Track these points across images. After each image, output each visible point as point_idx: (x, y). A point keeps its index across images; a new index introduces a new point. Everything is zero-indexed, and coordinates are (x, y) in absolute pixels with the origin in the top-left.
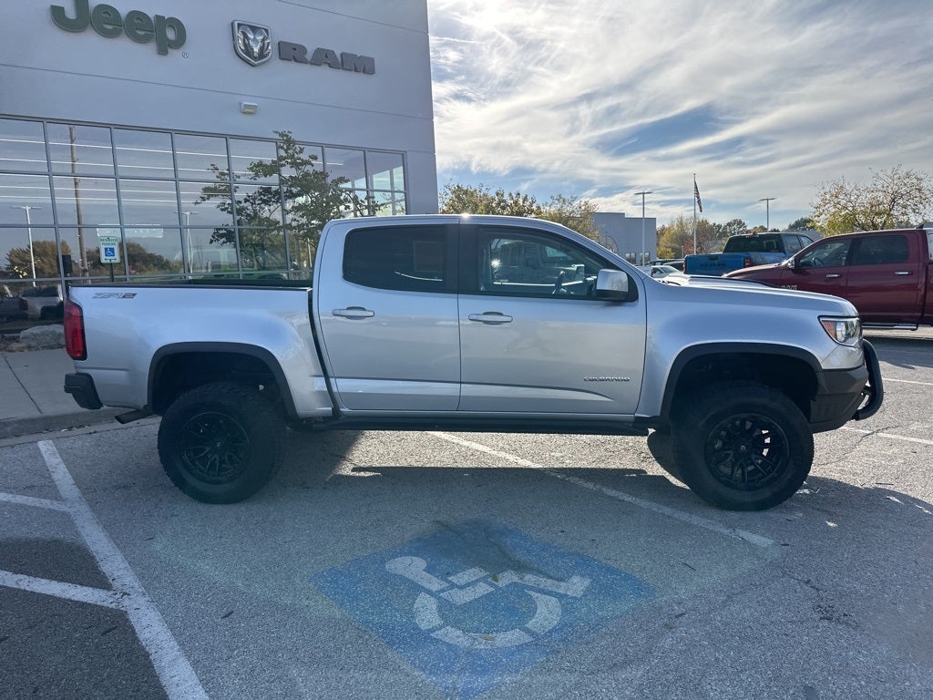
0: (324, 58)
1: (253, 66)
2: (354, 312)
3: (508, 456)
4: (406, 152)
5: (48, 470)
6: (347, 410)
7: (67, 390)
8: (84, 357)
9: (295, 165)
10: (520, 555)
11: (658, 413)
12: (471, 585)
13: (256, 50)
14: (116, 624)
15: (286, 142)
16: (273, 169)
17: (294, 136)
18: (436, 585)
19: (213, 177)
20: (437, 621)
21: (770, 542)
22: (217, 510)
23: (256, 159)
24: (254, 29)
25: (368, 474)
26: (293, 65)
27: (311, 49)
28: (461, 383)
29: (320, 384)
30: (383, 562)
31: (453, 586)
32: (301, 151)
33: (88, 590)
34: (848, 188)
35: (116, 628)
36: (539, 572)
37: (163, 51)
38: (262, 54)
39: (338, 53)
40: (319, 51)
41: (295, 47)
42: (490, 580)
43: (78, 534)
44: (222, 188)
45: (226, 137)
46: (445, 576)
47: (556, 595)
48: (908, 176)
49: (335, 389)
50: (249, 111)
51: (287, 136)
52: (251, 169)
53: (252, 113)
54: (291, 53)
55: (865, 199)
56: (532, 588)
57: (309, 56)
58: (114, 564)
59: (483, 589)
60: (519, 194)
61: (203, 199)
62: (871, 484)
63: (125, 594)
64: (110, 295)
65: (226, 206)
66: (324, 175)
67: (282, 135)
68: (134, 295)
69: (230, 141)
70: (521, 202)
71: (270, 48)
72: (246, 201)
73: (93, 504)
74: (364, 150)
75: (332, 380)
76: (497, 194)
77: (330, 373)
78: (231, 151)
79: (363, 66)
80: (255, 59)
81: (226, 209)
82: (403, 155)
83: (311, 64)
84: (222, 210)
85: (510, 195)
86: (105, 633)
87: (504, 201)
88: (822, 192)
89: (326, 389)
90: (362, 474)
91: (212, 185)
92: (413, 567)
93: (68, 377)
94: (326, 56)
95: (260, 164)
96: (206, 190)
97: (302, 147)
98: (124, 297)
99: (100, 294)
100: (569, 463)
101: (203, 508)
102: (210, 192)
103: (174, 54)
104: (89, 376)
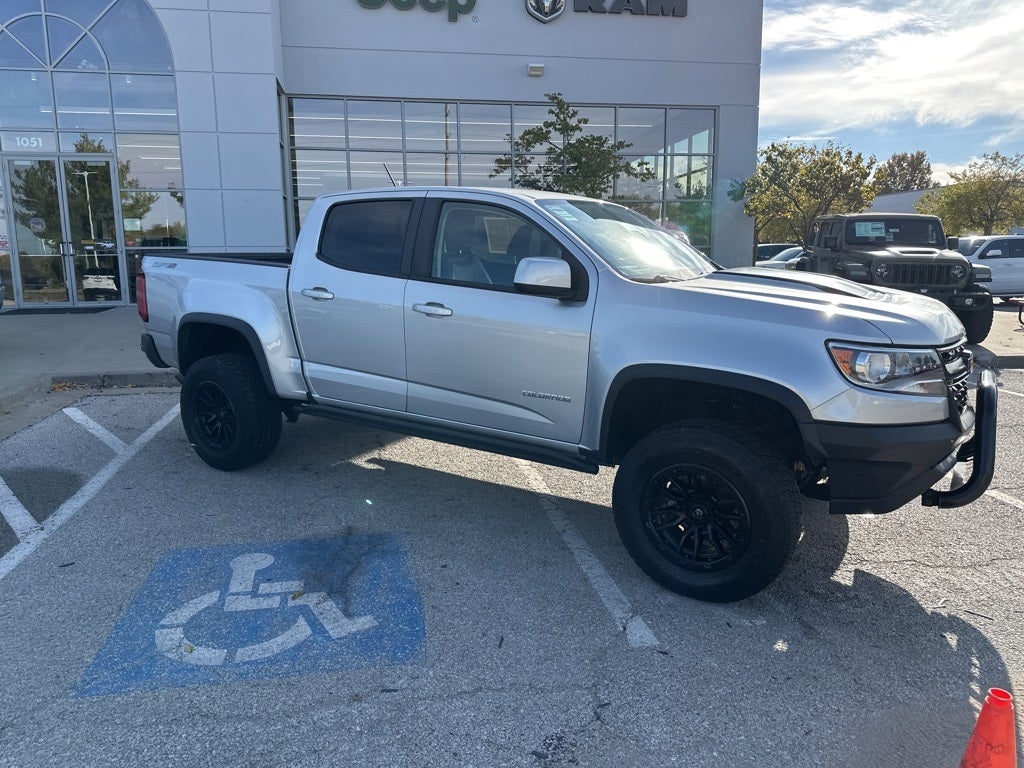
0: (626, 5)
1: (544, 22)
2: (320, 294)
4: (718, 106)
6: (317, 396)
8: (148, 319)
10: (360, 579)
11: (598, 449)
13: (547, 5)
15: (558, 103)
16: (541, 136)
21: (653, 642)
26: (589, 16)
30: (241, 553)
32: (574, 114)
37: (453, 18)
38: (554, 9)
45: (512, 104)
49: (307, 373)
50: (535, 74)
51: (557, 97)
53: (538, 76)
56: (309, 616)
57: (608, 5)
63: (42, 529)
65: (518, 178)
66: (601, 141)
67: (553, 98)
69: (513, 108)
72: (538, 172)
74: (665, 107)
75: (305, 363)
77: (304, 356)
78: (514, 119)
79: (671, 8)
80: (546, 15)
81: (519, 181)
82: (715, 109)
83: (610, 12)
91: (503, 157)
93: (142, 338)
94: (628, 2)
96: (498, 161)
97: (576, 109)
98: (169, 266)
99: (156, 263)
102: (503, 164)
103: (465, 20)
104: (151, 337)
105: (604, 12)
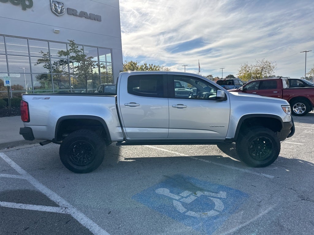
0: (83, 15)
1: (58, 16)
2: (133, 105)
3: (176, 153)
4: (112, 49)
5: (8, 164)
6: (129, 138)
7: (20, 134)
8: (29, 121)
9: (75, 52)
10: (198, 185)
11: (234, 137)
12: (188, 196)
13: (59, 10)
14: (68, 219)
15: (73, 44)
16: (67, 54)
17: (75, 42)
18: (177, 197)
19: (42, 55)
20: (185, 210)
21: (273, 177)
22: (83, 175)
23: (61, 50)
24: (58, 3)
25: (131, 161)
26: (72, 16)
27: (79, 11)
28: (169, 128)
29: (119, 129)
30: (154, 191)
31: (183, 197)
32: (77, 47)
33: (51, 208)
34: (249, 65)
35: (69, 221)
36: (208, 191)
37: (24, 8)
38: (61, 12)
39: (88, 13)
40: (81, 12)
41: (73, 10)
42: (194, 194)
43: (34, 187)
44: (45, 60)
45: (48, 41)
46: (178, 194)
47: (218, 198)
48: (266, 62)
49: (125, 132)
50: (57, 32)
51: (72, 41)
52: (59, 53)
54: (72, 12)
55: (254, 69)
56: (209, 196)
57: (78, 14)
58: (55, 197)
59: (193, 198)
60: (152, 65)
61: (38, 63)
62: (291, 157)
63: (66, 208)
64: (39, 98)
65: (47, 66)
66: (85, 56)
67: (71, 41)
68: (49, 98)
69: (50, 43)
70: (153, 67)
71: (64, 10)
72: (54, 64)
73: (34, 176)
74: (97, 47)
75: (124, 128)
76: (145, 64)
77: (123, 125)
78: (50, 46)
79: (97, 18)
80: (59, 13)
81: (46, 67)
83: (79, 16)
84: (45, 67)
85: (150, 65)
86: (67, 223)
87: (147, 67)
88: (241, 67)
89: (121, 131)
90: (129, 160)
91: (41, 58)
92: (165, 191)
93: (21, 129)
94: (84, 14)
95: (62, 51)
96: (39, 60)
97: (78, 46)
98: (45, 99)
99: (35, 98)
100: (196, 154)
101: (77, 175)
102: (40, 61)
103: (28, 10)
104: (30, 128)
105: (77, 16)
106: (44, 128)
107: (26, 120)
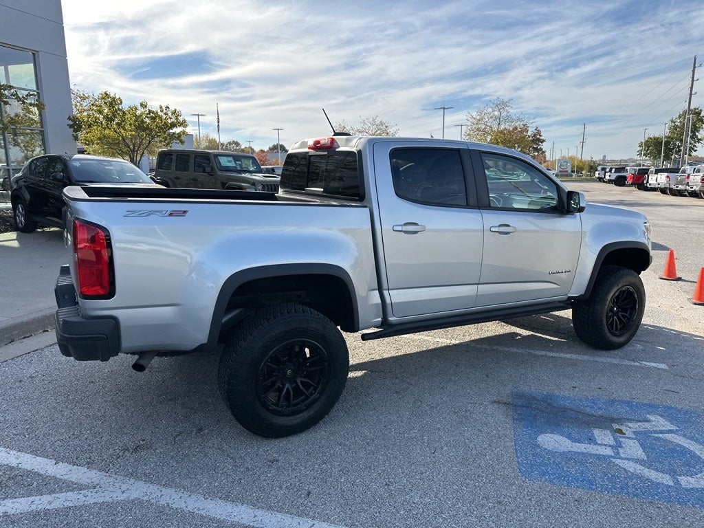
2: (411, 229)
4: (37, 51)
6: (395, 318)
8: (110, 293)
11: (582, 293)
18: (603, 450)
21: (664, 365)
28: (478, 284)
29: (375, 298)
46: (593, 442)
49: (388, 301)
64: (153, 212)
75: (386, 293)
77: (385, 285)
82: (35, 54)
89: (380, 302)
92: (559, 442)
98: (171, 215)
99: (134, 212)
104: (115, 319)
106: (165, 313)
107: (101, 292)
